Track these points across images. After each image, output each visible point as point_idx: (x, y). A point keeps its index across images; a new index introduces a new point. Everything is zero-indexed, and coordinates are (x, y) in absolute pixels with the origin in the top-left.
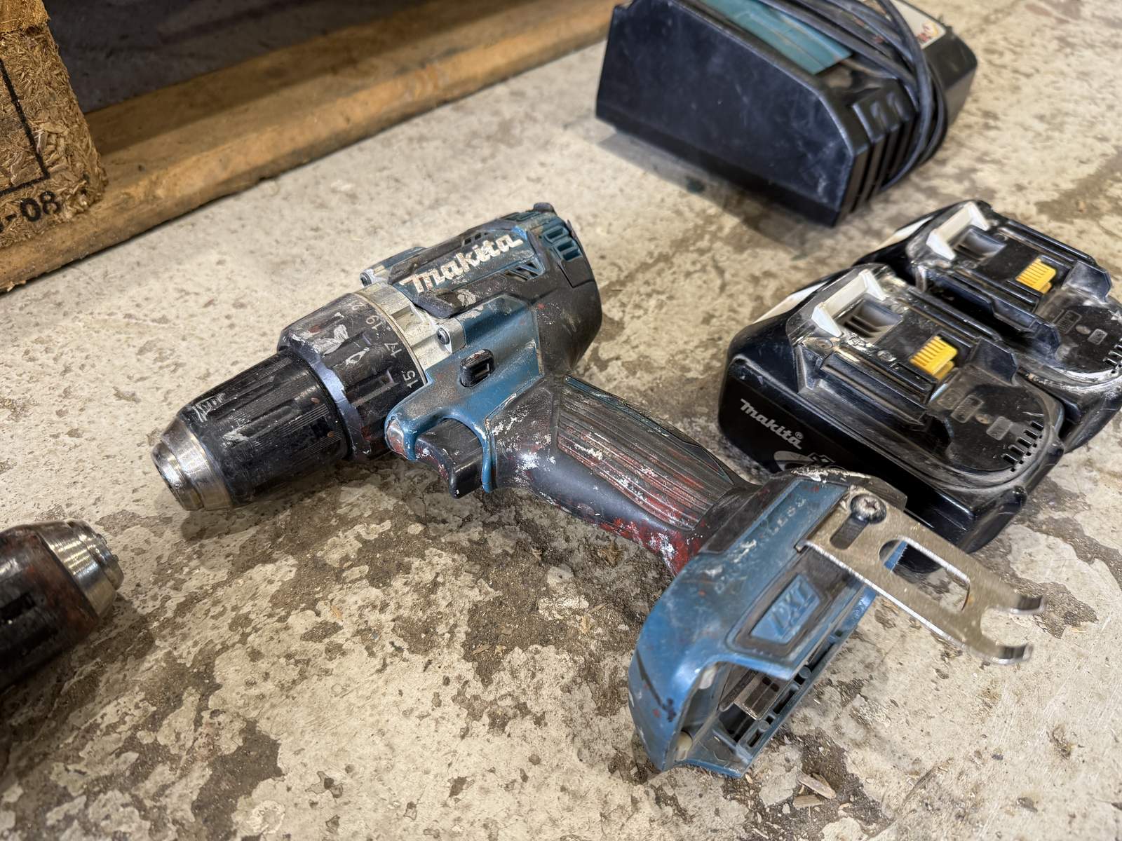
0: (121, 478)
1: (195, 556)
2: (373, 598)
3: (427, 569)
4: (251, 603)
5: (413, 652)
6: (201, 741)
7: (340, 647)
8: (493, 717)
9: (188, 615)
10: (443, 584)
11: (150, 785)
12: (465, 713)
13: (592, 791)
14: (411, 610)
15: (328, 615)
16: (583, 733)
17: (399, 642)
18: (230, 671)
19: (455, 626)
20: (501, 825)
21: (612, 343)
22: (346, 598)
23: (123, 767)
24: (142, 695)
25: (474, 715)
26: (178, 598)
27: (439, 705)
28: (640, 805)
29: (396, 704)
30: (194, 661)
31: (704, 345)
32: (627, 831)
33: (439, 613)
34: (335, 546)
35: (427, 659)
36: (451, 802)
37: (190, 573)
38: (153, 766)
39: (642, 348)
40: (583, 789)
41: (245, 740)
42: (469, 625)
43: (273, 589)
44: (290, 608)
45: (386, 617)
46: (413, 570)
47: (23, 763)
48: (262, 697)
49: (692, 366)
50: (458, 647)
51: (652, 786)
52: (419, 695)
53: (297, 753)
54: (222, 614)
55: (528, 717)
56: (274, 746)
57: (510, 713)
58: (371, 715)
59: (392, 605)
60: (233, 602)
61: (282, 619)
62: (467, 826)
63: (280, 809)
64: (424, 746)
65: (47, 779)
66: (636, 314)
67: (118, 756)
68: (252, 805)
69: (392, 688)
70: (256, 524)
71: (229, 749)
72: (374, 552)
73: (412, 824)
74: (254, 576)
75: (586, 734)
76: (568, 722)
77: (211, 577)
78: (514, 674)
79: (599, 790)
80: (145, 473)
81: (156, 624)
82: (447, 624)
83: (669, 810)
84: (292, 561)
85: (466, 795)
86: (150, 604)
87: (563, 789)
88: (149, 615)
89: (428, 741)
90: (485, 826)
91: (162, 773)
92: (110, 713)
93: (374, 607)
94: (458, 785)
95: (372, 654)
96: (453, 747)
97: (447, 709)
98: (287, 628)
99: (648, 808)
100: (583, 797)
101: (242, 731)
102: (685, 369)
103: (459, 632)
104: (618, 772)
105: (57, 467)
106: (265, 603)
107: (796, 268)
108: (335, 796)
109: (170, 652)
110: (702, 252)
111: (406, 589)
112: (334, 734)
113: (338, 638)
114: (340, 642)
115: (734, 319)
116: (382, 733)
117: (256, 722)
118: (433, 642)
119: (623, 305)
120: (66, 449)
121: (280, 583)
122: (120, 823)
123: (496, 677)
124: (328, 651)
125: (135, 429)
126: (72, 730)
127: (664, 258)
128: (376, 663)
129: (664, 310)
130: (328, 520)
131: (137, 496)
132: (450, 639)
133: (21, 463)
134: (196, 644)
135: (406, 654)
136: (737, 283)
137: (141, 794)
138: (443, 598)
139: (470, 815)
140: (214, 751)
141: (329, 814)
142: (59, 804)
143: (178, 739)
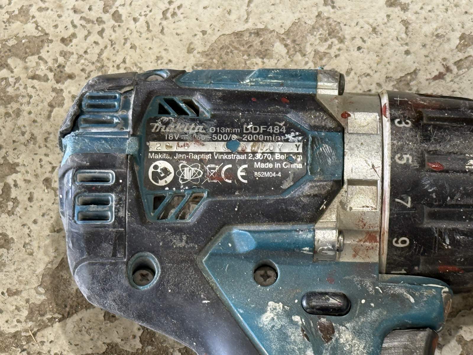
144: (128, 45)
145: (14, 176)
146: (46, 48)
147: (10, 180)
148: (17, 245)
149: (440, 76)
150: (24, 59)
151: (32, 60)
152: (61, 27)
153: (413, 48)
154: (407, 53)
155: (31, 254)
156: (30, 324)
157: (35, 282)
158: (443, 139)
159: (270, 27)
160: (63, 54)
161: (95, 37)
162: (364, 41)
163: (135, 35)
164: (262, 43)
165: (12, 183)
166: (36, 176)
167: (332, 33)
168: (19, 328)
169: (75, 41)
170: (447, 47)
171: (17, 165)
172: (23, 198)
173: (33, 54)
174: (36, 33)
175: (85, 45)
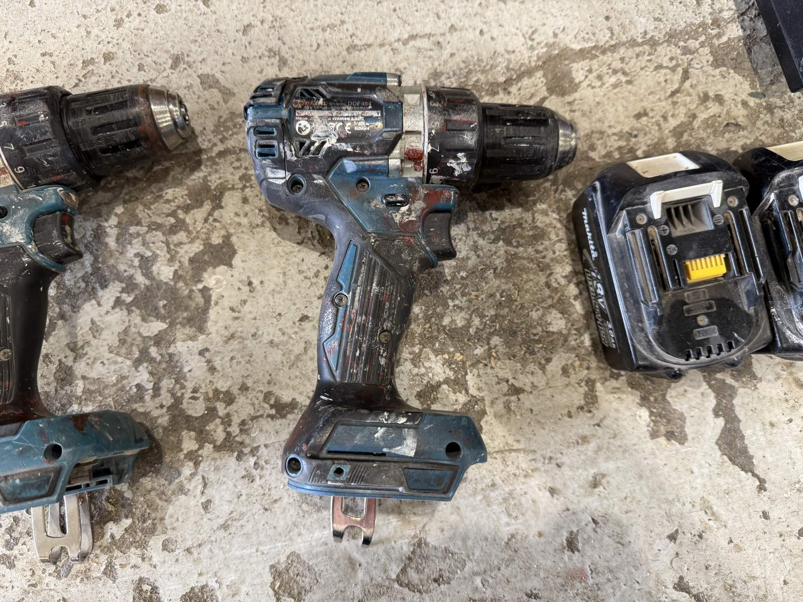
0: (221, 50)
5: (319, 243)
6: (204, 230)
9: (222, 160)
11: (175, 238)
18: (231, 200)
21: (560, 99)
23: (167, 223)
24: (186, 192)
26: (221, 147)
27: (317, 277)
29: (298, 265)
30: (217, 187)
31: (620, 135)
35: (324, 251)
36: (297, 324)
37: (231, 135)
38: (181, 229)
39: (577, 114)
41: (223, 241)
47: (127, 197)
48: (239, 224)
49: (599, 147)
52: (311, 266)
53: (243, 261)
54: (238, 168)
56: (234, 252)
58: (284, 263)
62: (298, 338)
63: (225, 283)
64: (300, 292)
65: (134, 210)
66: (593, 84)
67: (167, 216)
68: (214, 274)
69: (300, 256)
71: (214, 241)
73: (276, 323)
80: (233, 54)
81: (205, 156)
85: (305, 325)
86: (206, 143)
88: (204, 150)
89: (303, 290)
90: (305, 343)
91: (182, 236)
92: (169, 193)
94: (304, 318)
95: (299, 232)
96: (312, 300)
97: (319, 281)
101: (224, 236)
102: (592, 148)
105: (190, 24)
107: (745, 104)
108: (250, 291)
109: (205, 177)
110: (686, 51)
112: (263, 262)
114: (289, 217)
115: (659, 125)
116: (285, 274)
117: (231, 235)
119: (590, 71)
120: (199, 12)
122: (158, 249)
124: (280, 218)
125: (239, 17)
126: (152, 192)
127: (653, 43)
129: (615, 91)
131: (224, 68)
133: (173, 11)
134: (220, 178)
136: (689, 95)
137: (170, 240)
139: (302, 334)
140: (208, 239)
141: (245, 298)
142: (136, 225)
143: (195, 223)
149: (77, 85)
154: (57, 77)
158: (24, 108)
167: (16, 78)
170: (77, 69)
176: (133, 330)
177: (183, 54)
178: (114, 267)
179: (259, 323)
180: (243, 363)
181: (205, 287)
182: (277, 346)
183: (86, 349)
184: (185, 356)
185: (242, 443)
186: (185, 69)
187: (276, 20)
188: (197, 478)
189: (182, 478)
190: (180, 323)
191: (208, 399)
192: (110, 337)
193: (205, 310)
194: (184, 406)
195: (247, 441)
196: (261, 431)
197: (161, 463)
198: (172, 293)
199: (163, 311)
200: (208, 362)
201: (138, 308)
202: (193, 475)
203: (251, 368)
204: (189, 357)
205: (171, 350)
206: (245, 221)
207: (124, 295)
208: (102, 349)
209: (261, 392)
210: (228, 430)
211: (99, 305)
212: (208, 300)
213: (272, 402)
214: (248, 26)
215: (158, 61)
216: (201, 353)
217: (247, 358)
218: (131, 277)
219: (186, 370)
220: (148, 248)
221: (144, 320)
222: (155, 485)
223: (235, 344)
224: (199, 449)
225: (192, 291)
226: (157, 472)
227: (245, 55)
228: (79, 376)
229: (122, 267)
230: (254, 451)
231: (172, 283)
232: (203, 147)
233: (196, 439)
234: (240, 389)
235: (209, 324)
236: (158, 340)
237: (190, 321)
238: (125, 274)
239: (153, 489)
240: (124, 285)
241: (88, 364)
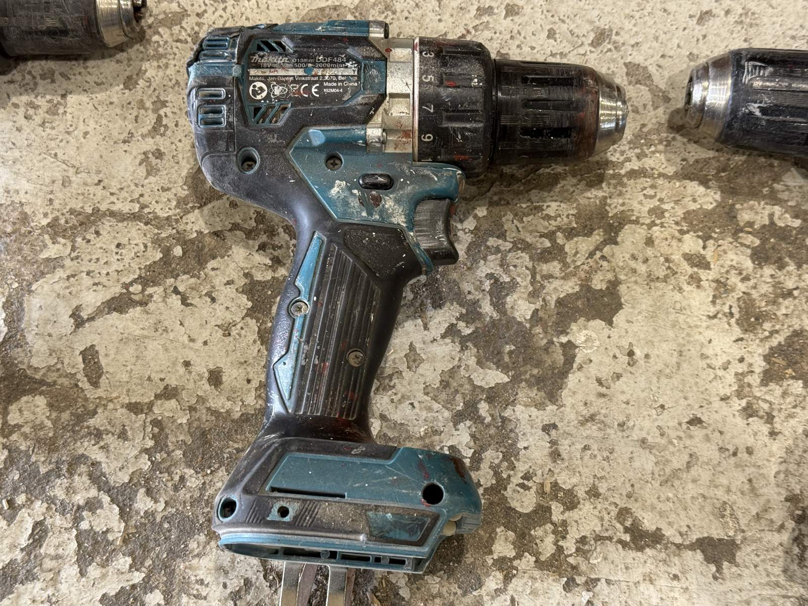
0: (662, 37)
1: (665, 143)
2: (744, 266)
3: (794, 278)
4: (672, 204)
5: (738, 324)
6: (586, 267)
7: (700, 280)
8: (749, 406)
9: (632, 181)
10: (795, 298)
11: (545, 268)
12: (735, 387)
13: (765, 498)
14: (760, 296)
15: (709, 254)
16: (791, 465)
17: (735, 310)
18: (631, 237)
19: (777, 332)
20: (699, 463)
22: (729, 252)
23: (539, 245)
24: (574, 212)
25: (739, 395)
26: (635, 165)
27: (725, 369)
28: (783, 531)
29: (702, 345)
30: (616, 214)
32: (763, 535)
33: (775, 314)
34: (751, 208)
35: (742, 336)
36: (684, 426)
37: (653, 152)
38: (554, 259)
40: (761, 491)
41: (608, 288)
42: (786, 339)
43: (693, 206)
44: (692, 228)
45: (742, 287)
46: (785, 271)
47: (495, 198)
48: (634, 271)
50: (767, 346)
51: (800, 530)
52: (719, 352)
53: (628, 321)
55: (769, 425)
56: (619, 306)
57: (761, 413)
58: (683, 338)
59: (751, 283)
60: (663, 195)
61: (682, 232)
62: (682, 446)
63: (597, 343)
64: (697, 383)
65: (501, 217)
67: (541, 236)
68: (586, 328)
69: (709, 334)
70: (717, 151)
71: (596, 285)
72: (772, 236)
73: (655, 416)
74: (688, 188)
75: (792, 467)
76: (789, 451)
77: (663, 166)
78: (785, 394)
79: (768, 501)
80: (679, 46)
81: (611, 172)
82: (774, 326)
83: (796, 550)
84: (718, 196)
85: (695, 430)
86: (618, 155)
87: (750, 480)
88: (612, 162)
89: (701, 383)
90: (691, 455)
91: (554, 267)
92: (552, 207)
93: (740, 274)
94: (695, 421)
95: (713, 302)
96: (712, 400)
97: (727, 376)
98: (680, 240)
99: (785, 537)
100: (757, 496)
101: (609, 282)
103: (776, 338)
104: (788, 504)
106: (680, 212)
108: (629, 364)
109: (606, 198)
111: (769, 280)
112: (655, 330)
113: (703, 274)
114: (703, 277)
116: (681, 353)
117: (620, 283)
118: (755, 329)
121: (699, 206)
122: (519, 276)
123: (772, 386)
124: (691, 277)
126: (529, 200)
128: (712, 310)
130: (763, 184)
131: (662, 62)
132: (767, 338)
134: (623, 204)
135: (733, 321)
137: (538, 269)
138: (786, 307)
139: (688, 442)
140: (588, 279)
141: (619, 370)
142: (498, 237)
143: (575, 255)
144: (244, 17)
145: (164, 109)
146: (186, 20)
147: (162, 112)
148: (168, 157)
150: (170, 28)
151: (176, 29)
152: (196, 6)
153: (445, 17)
155: (178, 163)
156: (178, 210)
157: (180, 182)
158: (456, 65)
159: (344, 4)
160: (198, 24)
161: (220, 12)
162: (410, 13)
163: (249, 10)
164: (338, 15)
165: (163, 115)
166: (180, 109)
168: (171, 213)
169: (206, 15)
171: (167, 102)
172: (171, 125)
173: (176, 25)
174: (178, 10)
175: (213, 18)
176: (463, 372)
177: (611, 30)
178: (457, 284)
179: (631, 410)
180: (599, 458)
181: (569, 342)
182: (650, 448)
183: (395, 381)
184: (524, 427)
185: (574, 568)
186: (610, 50)
187: (746, 14)
188: (503, 597)
189: (483, 591)
190: (526, 381)
191: (541, 492)
192: (430, 373)
193: (564, 373)
194: (508, 493)
195: (583, 567)
196: (605, 559)
197: (459, 562)
198: (523, 337)
199: (507, 359)
200: (553, 443)
201: (475, 346)
202: (498, 592)
203: (607, 469)
204: (528, 429)
205: (507, 413)
206: (642, 268)
207: (461, 325)
208: (415, 387)
209: (616, 505)
210: (560, 543)
211: (426, 327)
212: (569, 360)
213: (628, 523)
214: (707, 13)
215: (576, 30)
216: (547, 429)
217: (606, 454)
218: (476, 303)
219: (521, 445)
220: (507, 271)
221: (479, 363)
222: (444, 590)
223: (592, 430)
224: (515, 558)
225: (551, 342)
226: (451, 573)
227: (695, 52)
228: (377, 414)
229: (466, 287)
230: (591, 584)
231: (528, 326)
232: (614, 159)
233: (513, 543)
234: (587, 493)
235: (565, 393)
236: (493, 395)
237: (538, 382)
238: (469, 297)
239: (439, 595)
240: (464, 311)
241: (392, 401)
